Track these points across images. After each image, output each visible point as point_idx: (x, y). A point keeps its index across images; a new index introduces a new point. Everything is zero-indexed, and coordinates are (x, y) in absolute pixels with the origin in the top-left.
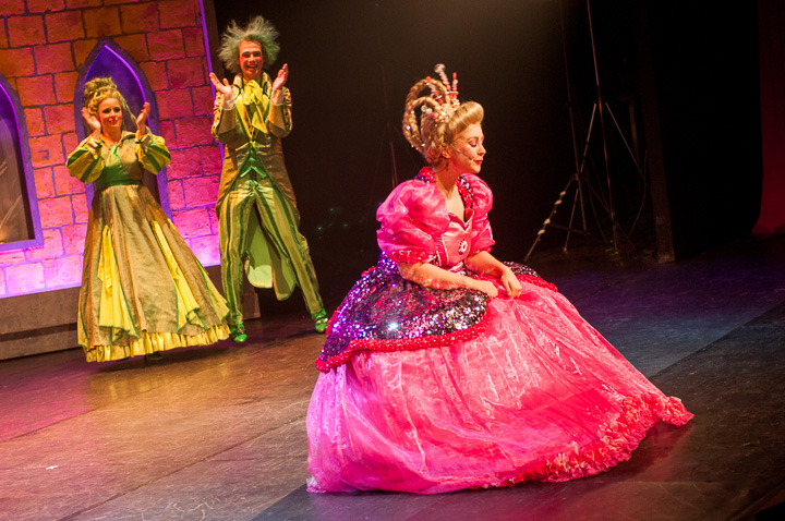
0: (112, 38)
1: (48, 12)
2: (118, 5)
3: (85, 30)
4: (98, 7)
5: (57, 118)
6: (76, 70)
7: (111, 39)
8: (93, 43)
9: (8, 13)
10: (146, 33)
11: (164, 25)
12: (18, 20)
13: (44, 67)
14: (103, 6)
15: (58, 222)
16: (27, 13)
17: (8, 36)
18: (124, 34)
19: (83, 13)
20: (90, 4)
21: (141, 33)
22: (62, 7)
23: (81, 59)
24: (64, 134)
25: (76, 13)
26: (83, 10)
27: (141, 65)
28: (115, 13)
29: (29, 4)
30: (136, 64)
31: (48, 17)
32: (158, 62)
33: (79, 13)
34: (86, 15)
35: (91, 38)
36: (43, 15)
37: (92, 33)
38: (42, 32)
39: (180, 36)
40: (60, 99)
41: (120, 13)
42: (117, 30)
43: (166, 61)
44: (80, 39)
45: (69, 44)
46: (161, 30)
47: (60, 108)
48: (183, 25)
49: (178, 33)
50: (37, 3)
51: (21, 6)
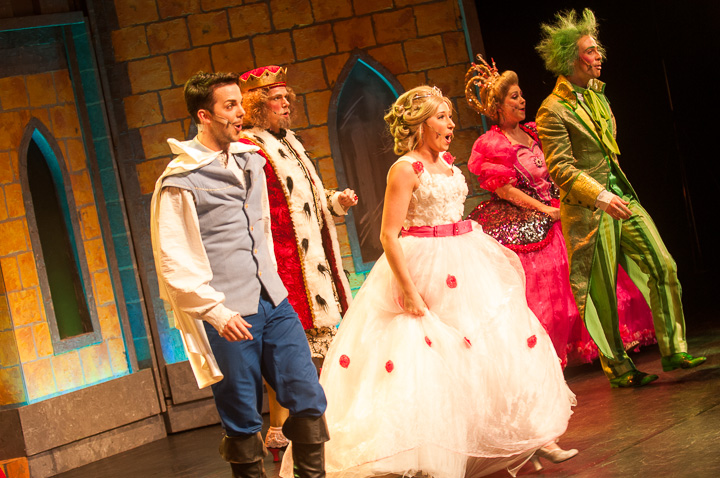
0: (365, 51)
1: (296, 27)
2: (371, 14)
3: (336, 44)
4: (350, 18)
5: (310, 142)
6: (329, 88)
7: (365, 53)
8: (346, 57)
9: (254, 33)
10: (402, 42)
11: (422, 32)
12: (264, 39)
14: (354, 16)
16: (274, 31)
17: (254, 57)
18: (379, 45)
19: (333, 26)
20: (341, 16)
21: (397, 42)
22: (310, 21)
23: (333, 76)
24: (320, 159)
25: (327, 26)
26: (332, 22)
27: (399, 77)
28: (367, 22)
29: (275, 21)
30: (393, 77)
31: (296, 34)
32: (417, 73)
33: (329, 26)
34: (336, 28)
35: (343, 53)
36: (290, 32)
37: (345, 47)
38: (290, 50)
39: (440, 42)
40: (313, 122)
41: (373, 23)
42: (371, 41)
43: (426, 72)
44: (331, 54)
45: (319, 60)
46: (419, 37)
47: (313, 131)
48: (443, 30)
49: (438, 40)
50: (283, 19)
51: (266, 24)
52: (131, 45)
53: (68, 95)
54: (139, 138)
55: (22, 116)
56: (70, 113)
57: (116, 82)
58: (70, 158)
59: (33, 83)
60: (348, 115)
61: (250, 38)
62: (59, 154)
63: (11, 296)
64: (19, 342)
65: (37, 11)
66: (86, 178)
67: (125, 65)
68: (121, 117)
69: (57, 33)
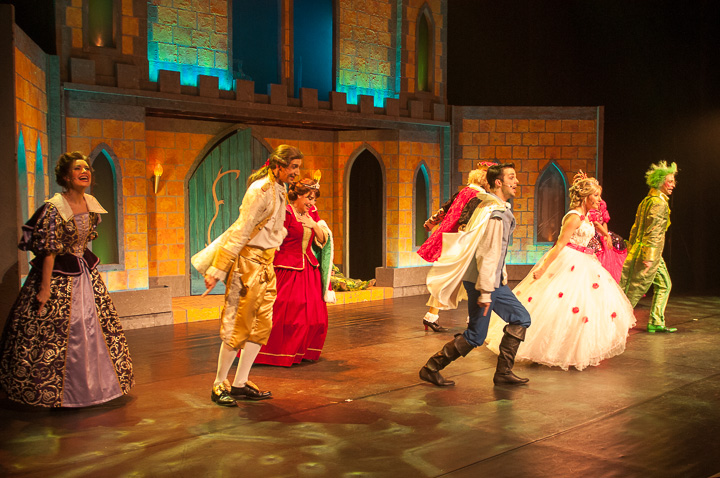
1: (531, 145)
2: (561, 146)
3: (545, 155)
4: (552, 146)
5: (527, 191)
6: (539, 172)
7: (555, 161)
8: (548, 161)
9: (514, 144)
10: (571, 159)
11: (580, 157)
12: (518, 148)
13: (525, 169)
14: (554, 145)
15: (519, 236)
16: (522, 145)
17: (512, 154)
18: (562, 159)
20: (549, 144)
21: (569, 159)
22: (537, 144)
23: (541, 167)
24: (529, 198)
25: (543, 147)
26: (545, 146)
27: (567, 173)
28: (559, 149)
29: (523, 142)
30: (564, 173)
31: (530, 148)
34: (546, 149)
35: (547, 159)
36: (528, 147)
37: (548, 157)
38: (527, 154)
39: (586, 163)
40: (529, 183)
41: (561, 150)
42: (559, 157)
44: (542, 159)
45: (537, 160)
46: (578, 159)
48: (588, 158)
49: (585, 161)
50: (527, 141)
51: (519, 142)
52: (466, 139)
53: (438, 154)
54: (461, 176)
55: (419, 158)
56: (437, 161)
57: (457, 153)
58: (433, 179)
59: (425, 146)
60: (543, 184)
61: (512, 146)
62: (429, 175)
63: (400, 226)
64: (399, 244)
65: (432, 119)
66: (438, 187)
67: (462, 147)
68: (456, 167)
69: (438, 129)
